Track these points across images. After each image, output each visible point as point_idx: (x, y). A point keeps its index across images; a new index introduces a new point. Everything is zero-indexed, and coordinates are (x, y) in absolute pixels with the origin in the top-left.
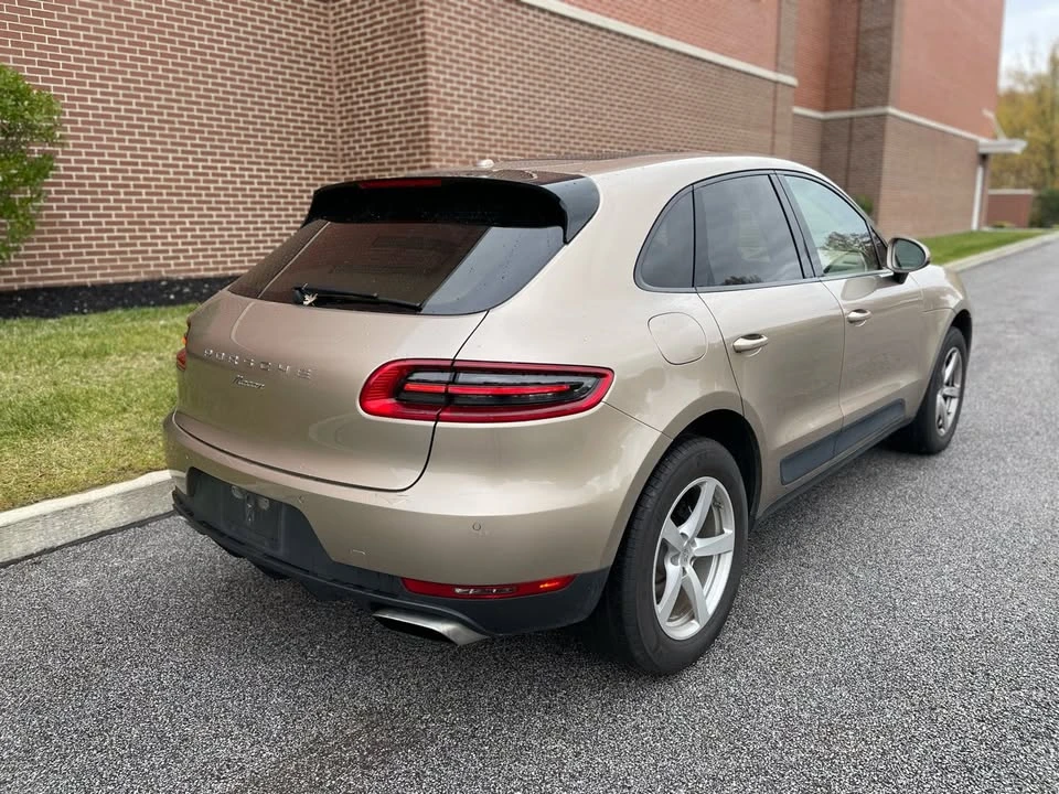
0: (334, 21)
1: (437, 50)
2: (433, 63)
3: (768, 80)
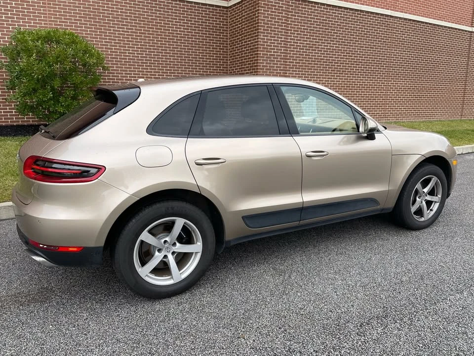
0: (230, 16)
1: (264, 27)
2: (262, 33)
3: (466, 31)
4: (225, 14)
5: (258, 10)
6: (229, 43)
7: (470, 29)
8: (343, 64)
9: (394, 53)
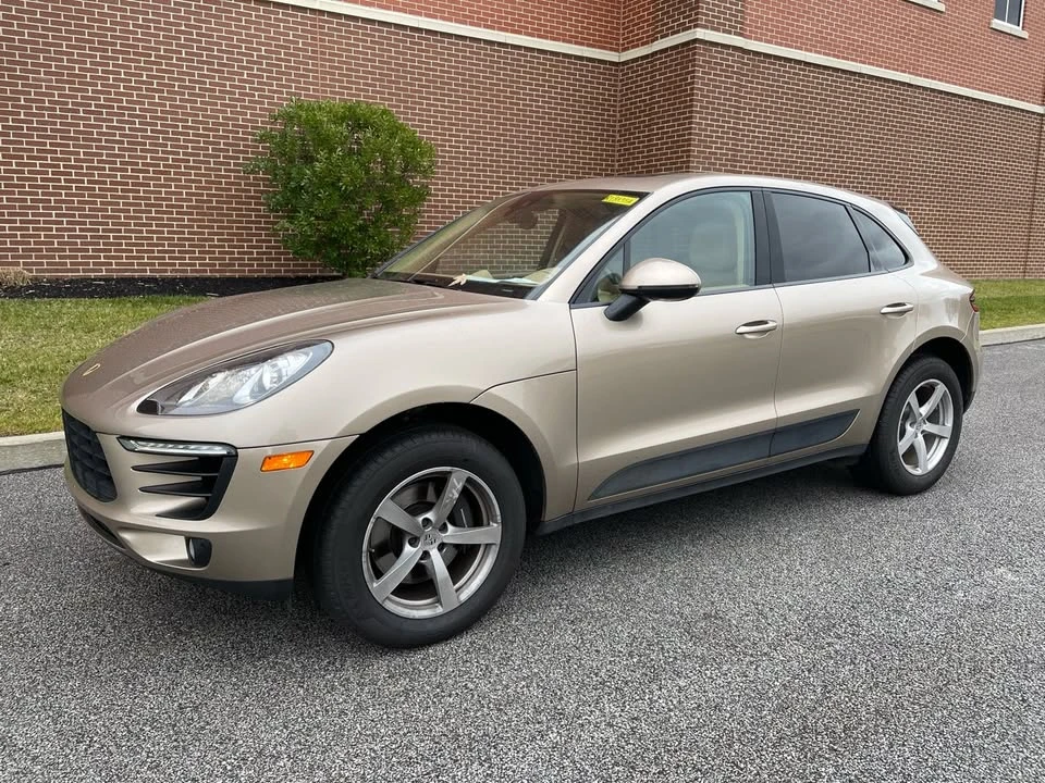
0: (623, 80)
1: (702, 101)
2: (697, 112)
3: (1034, 113)
4: (614, 75)
5: (693, 71)
6: (617, 129)
7: (1039, 109)
8: (828, 171)
9: (913, 152)
